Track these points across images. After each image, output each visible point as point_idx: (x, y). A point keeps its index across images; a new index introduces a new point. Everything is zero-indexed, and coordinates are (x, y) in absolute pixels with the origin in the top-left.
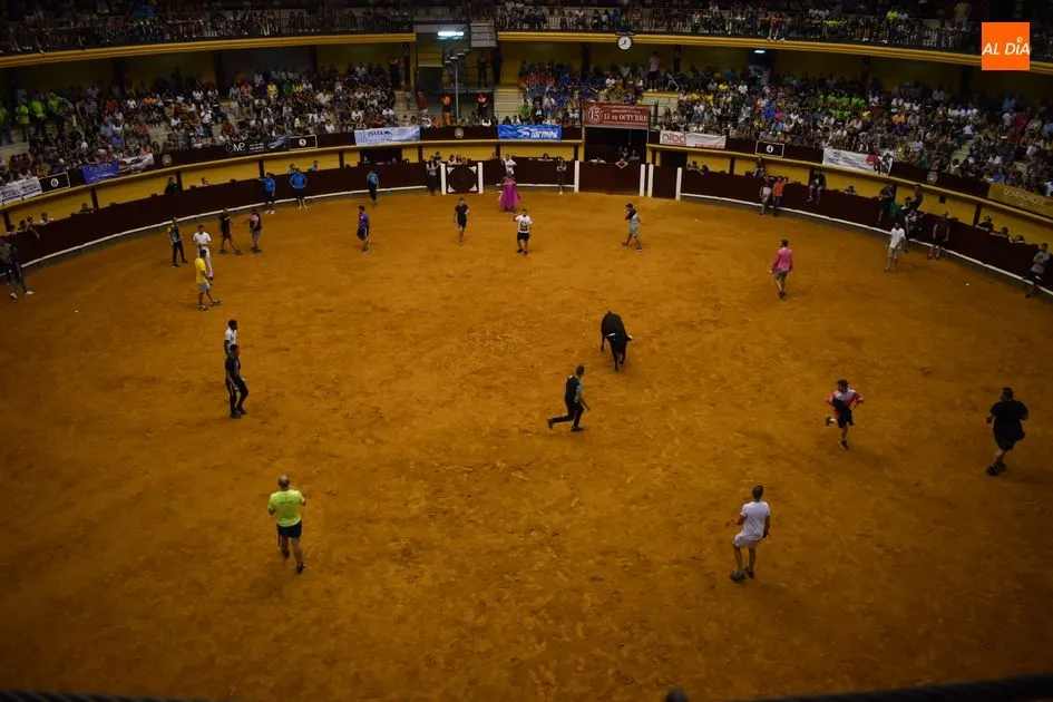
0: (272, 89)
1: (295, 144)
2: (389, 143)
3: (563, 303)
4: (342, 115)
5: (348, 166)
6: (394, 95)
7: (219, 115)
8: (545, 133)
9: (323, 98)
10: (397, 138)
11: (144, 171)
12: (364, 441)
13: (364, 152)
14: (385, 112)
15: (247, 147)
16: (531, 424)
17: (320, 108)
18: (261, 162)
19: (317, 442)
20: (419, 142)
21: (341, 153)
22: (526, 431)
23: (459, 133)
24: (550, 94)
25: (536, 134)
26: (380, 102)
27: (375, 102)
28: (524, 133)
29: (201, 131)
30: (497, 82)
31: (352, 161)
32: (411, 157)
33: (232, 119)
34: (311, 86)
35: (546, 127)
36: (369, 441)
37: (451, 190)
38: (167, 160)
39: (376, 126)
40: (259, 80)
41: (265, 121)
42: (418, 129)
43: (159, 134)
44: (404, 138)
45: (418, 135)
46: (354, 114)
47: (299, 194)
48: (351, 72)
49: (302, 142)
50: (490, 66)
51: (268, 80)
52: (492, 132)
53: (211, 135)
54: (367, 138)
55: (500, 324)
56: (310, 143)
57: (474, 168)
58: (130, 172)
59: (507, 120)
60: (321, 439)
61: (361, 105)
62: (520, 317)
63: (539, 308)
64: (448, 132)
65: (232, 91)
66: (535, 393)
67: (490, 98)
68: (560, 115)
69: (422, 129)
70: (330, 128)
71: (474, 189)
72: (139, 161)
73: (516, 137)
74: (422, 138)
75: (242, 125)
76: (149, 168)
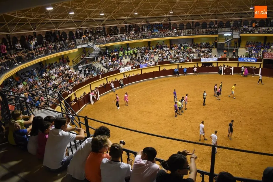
0: (182, 48)
1: (186, 61)
2: (209, 62)
3: (252, 106)
4: (198, 54)
5: (199, 67)
6: (211, 50)
7: (170, 54)
8: (252, 60)
9: (194, 50)
10: (212, 60)
11: (152, 66)
12: (195, 133)
13: (203, 63)
14: (209, 54)
15: (175, 61)
16: (238, 136)
17: (193, 52)
18: (178, 65)
19: (184, 132)
20: (217, 61)
21: (197, 63)
22: (236, 138)
23: (228, 60)
24: (254, 50)
25: (249, 60)
26: (208, 51)
27: (207, 51)
28: (246, 60)
29: (165, 57)
30: (239, 46)
31: (200, 65)
32: (215, 65)
33: (173, 55)
34: (191, 47)
35: (252, 59)
36: (196, 134)
37: (224, 74)
38: (157, 64)
39: (207, 57)
40: (179, 45)
41: (180, 55)
42: (217, 58)
43: (156, 58)
44: (213, 60)
45: (217, 60)
46: (201, 54)
47: (185, 73)
48: (202, 44)
49: (188, 61)
50: (238, 42)
51: (181, 46)
52: (237, 59)
53: (167, 58)
54: (204, 60)
55: (233, 110)
56: (190, 61)
57: (231, 69)
58: (149, 66)
59: (241, 56)
60: (185, 131)
61: (203, 52)
62: (239, 108)
63: (244, 107)
64: (225, 59)
65: (173, 48)
66: (240, 128)
67: (237, 51)
68: (257, 56)
69: (218, 59)
70: (195, 58)
71: (231, 74)
72: (151, 64)
73: (243, 61)
74: (218, 61)
75: (175, 56)
76: (153, 65)
